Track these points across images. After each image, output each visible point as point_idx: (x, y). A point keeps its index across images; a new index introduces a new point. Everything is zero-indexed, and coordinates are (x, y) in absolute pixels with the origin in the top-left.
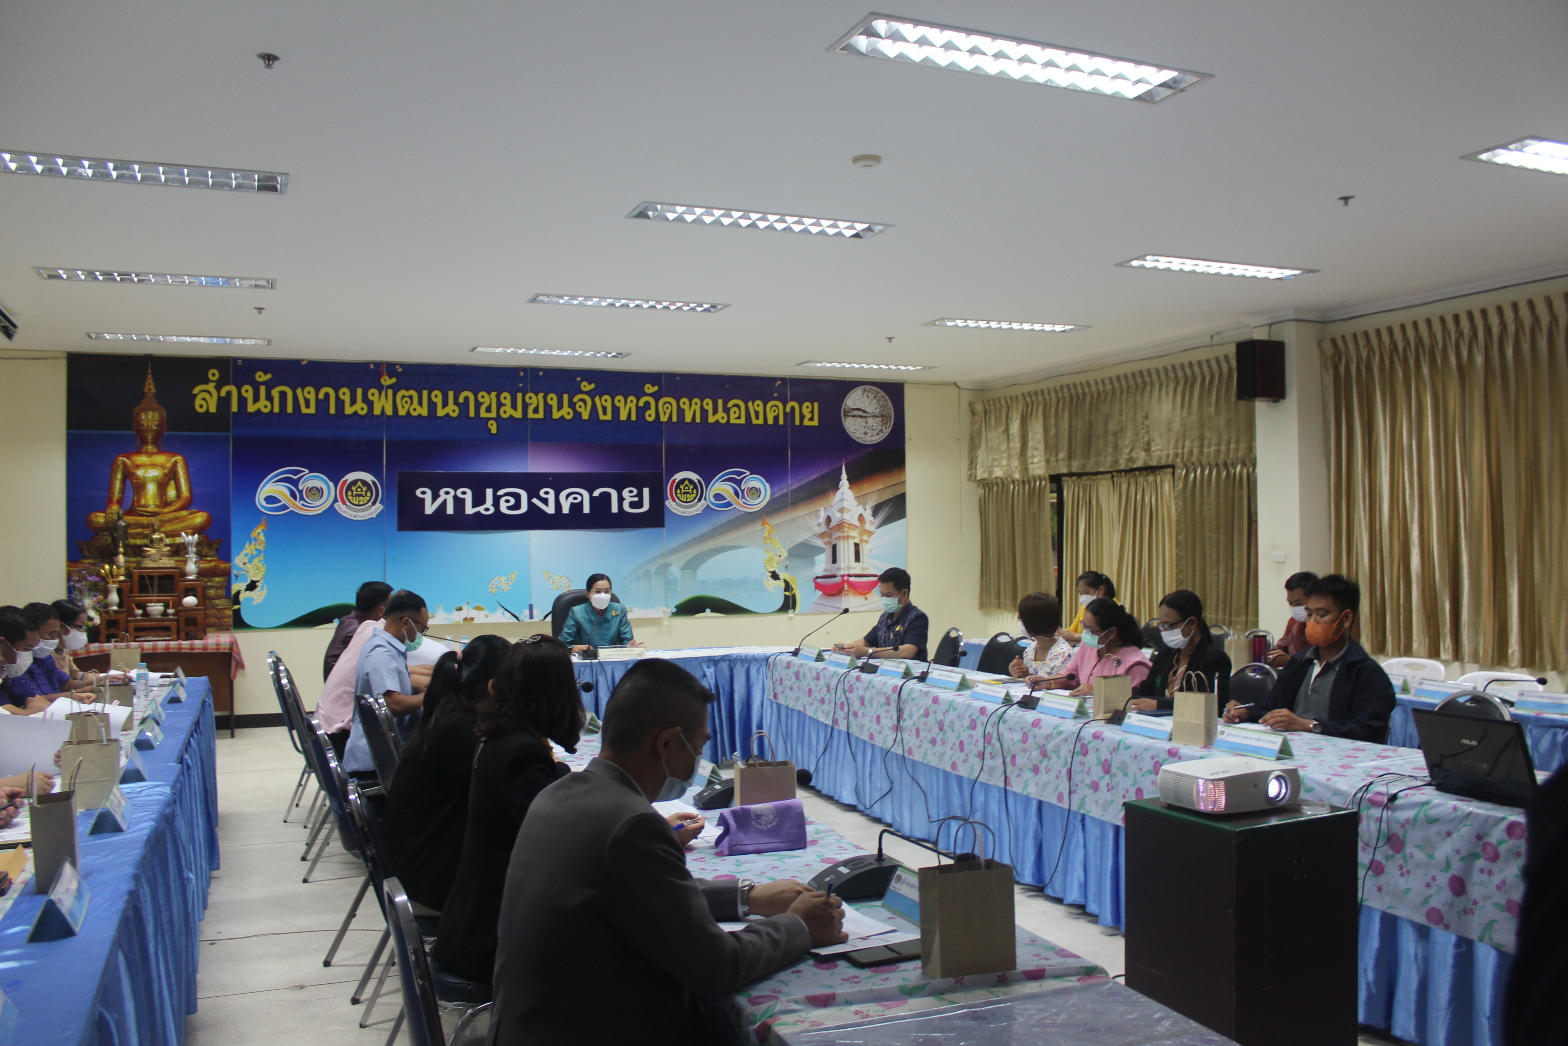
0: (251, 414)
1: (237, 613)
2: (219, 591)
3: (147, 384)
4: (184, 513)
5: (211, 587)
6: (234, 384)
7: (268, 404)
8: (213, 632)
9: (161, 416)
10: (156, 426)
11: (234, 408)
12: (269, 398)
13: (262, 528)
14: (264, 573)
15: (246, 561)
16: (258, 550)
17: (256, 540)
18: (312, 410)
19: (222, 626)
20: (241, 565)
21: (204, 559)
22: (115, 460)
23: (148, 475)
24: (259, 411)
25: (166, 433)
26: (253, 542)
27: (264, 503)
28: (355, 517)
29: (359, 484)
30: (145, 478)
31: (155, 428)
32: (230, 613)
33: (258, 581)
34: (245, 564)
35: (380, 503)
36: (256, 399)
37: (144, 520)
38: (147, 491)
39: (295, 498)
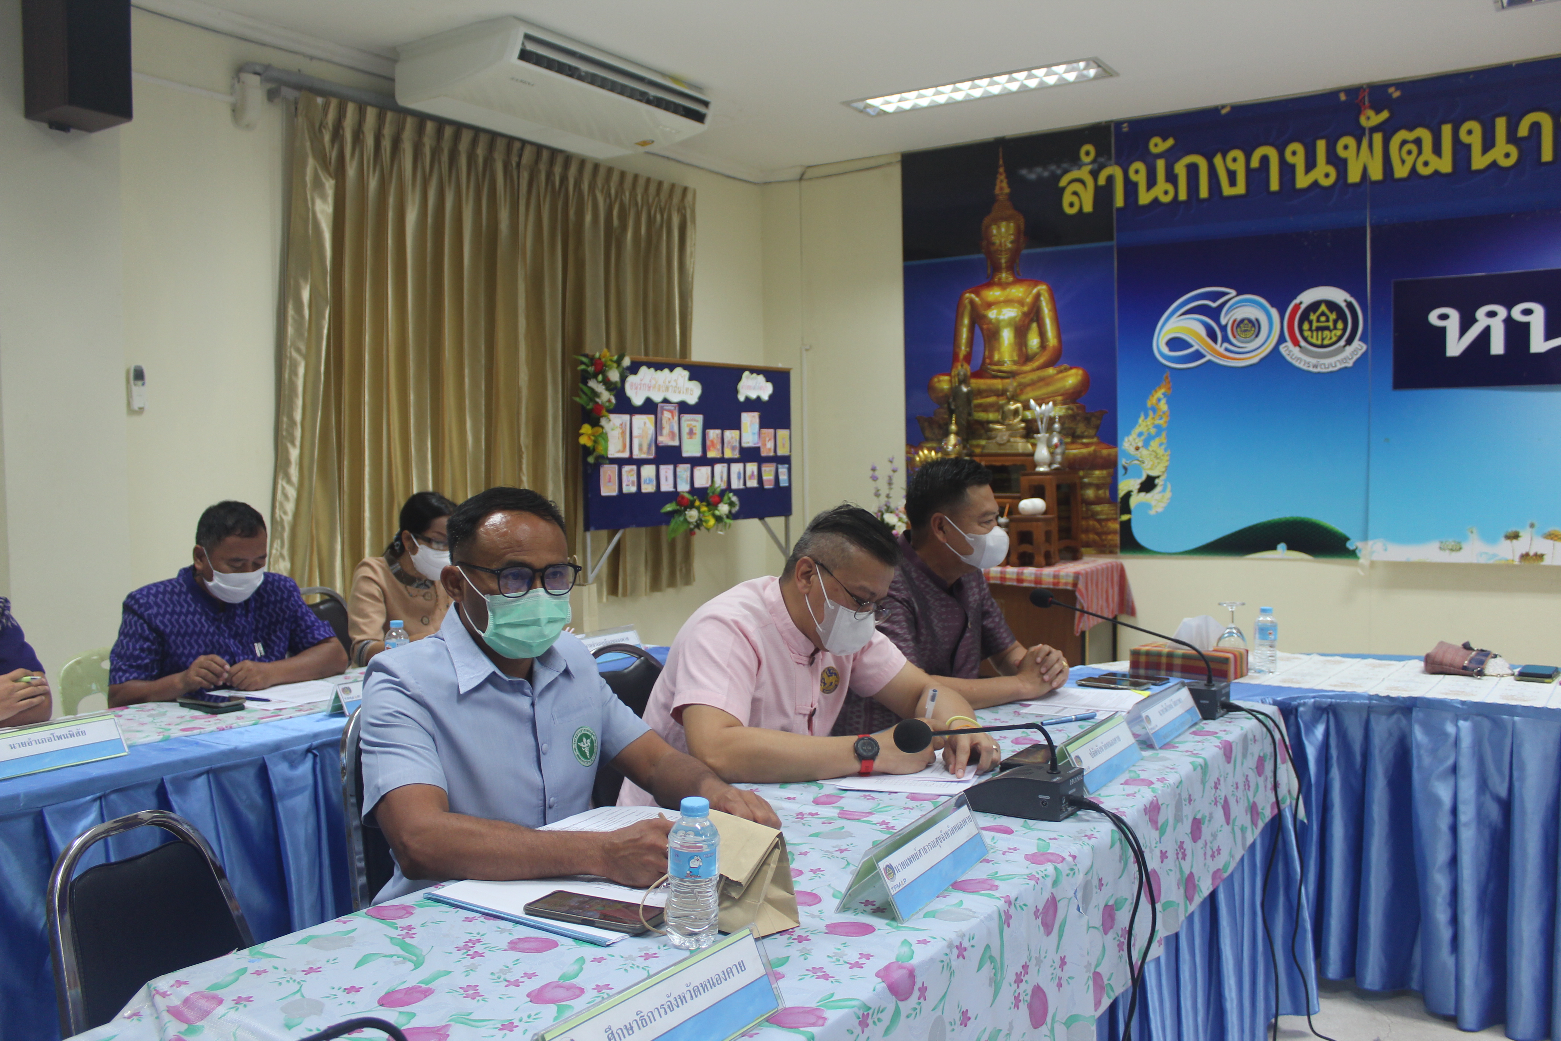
0: (1144, 207)
1: (1126, 526)
2: (1101, 492)
3: (998, 181)
4: (1051, 371)
5: (1089, 485)
6: (1117, 163)
7: (1170, 188)
8: (1090, 555)
9: (1018, 228)
10: (1011, 242)
11: (1119, 201)
12: (1172, 178)
13: (1163, 391)
14: (1166, 464)
15: (1140, 444)
16: (1158, 427)
17: (1154, 410)
18: (1240, 189)
19: (1105, 546)
20: (1132, 451)
21: (1080, 441)
22: (960, 298)
23: (1001, 317)
24: (1156, 201)
25: (1025, 252)
26: (1151, 413)
27: (1165, 350)
28: (1315, 366)
29: (1323, 308)
30: (998, 321)
31: (1009, 245)
32: (1116, 526)
33: (1158, 477)
34: (1137, 449)
35: (1363, 339)
36: (1151, 182)
37: (998, 384)
38: (1001, 340)
39: (1215, 340)
